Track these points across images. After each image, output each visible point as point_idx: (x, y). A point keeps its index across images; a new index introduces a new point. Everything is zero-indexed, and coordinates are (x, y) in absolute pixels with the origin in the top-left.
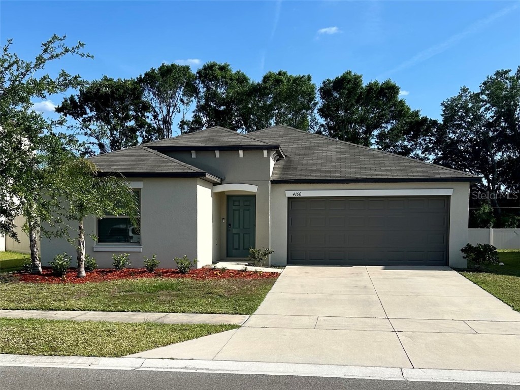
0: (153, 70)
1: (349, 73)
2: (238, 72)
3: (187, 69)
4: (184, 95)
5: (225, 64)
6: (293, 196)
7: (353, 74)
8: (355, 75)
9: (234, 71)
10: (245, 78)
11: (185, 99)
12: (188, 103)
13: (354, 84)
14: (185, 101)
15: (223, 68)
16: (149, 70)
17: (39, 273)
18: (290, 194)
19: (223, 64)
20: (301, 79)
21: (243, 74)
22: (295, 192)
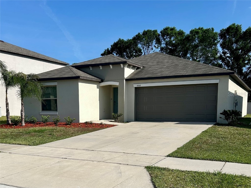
0: (139, 34)
1: (234, 25)
2: (180, 30)
3: (155, 31)
4: (156, 44)
5: (174, 27)
6: (137, 87)
7: (236, 25)
8: (237, 25)
9: (178, 30)
10: (183, 33)
11: (156, 45)
12: (158, 47)
13: (236, 29)
14: (157, 47)
15: (172, 29)
16: (137, 34)
17: (9, 124)
18: (135, 86)
19: (172, 27)
20: (208, 30)
21: (182, 31)
22: (138, 84)
